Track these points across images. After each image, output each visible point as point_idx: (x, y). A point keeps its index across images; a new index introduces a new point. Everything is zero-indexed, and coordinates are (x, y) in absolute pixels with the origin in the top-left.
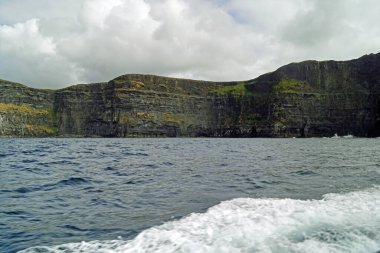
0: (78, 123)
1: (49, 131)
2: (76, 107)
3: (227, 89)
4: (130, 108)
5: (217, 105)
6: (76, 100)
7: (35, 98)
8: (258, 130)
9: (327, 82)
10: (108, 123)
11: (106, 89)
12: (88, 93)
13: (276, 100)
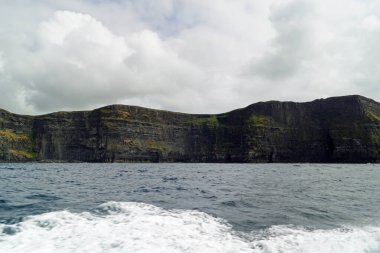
0: (59, 149)
1: (29, 156)
2: (58, 133)
3: (202, 120)
4: (117, 136)
5: (193, 134)
6: (57, 126)
7: (17, 124)
8: (233, 156)
9: (288, 119)
10: (93, 149)
11: (90, 117)
12: (70, 121)
13: (248, 132)
